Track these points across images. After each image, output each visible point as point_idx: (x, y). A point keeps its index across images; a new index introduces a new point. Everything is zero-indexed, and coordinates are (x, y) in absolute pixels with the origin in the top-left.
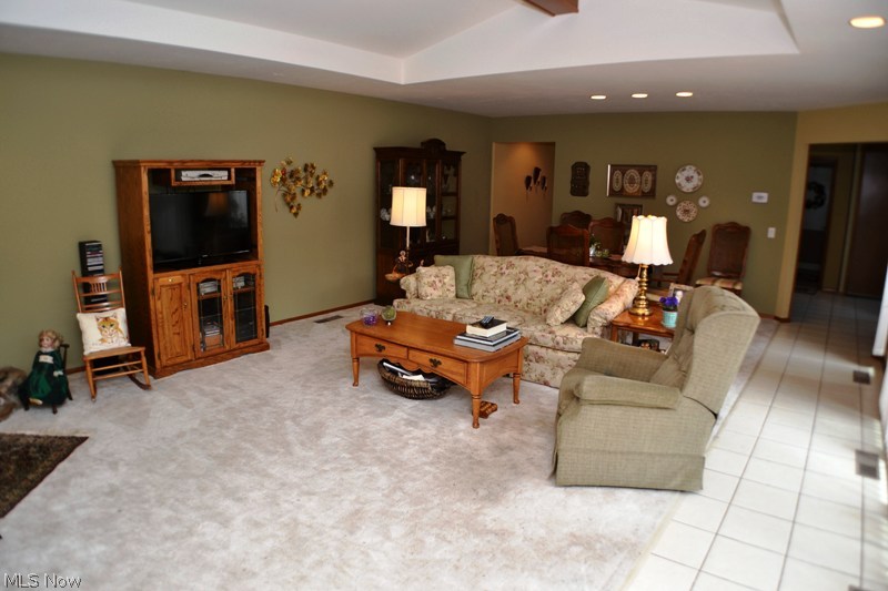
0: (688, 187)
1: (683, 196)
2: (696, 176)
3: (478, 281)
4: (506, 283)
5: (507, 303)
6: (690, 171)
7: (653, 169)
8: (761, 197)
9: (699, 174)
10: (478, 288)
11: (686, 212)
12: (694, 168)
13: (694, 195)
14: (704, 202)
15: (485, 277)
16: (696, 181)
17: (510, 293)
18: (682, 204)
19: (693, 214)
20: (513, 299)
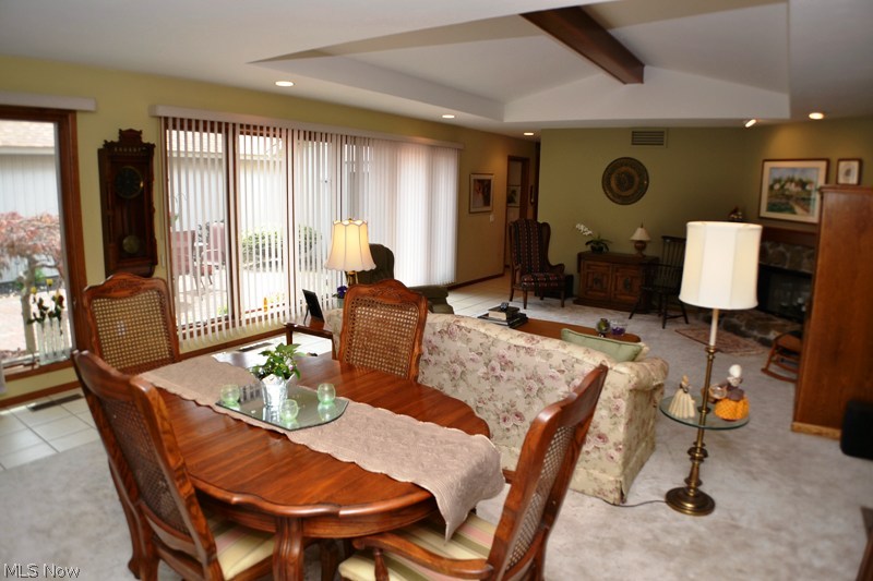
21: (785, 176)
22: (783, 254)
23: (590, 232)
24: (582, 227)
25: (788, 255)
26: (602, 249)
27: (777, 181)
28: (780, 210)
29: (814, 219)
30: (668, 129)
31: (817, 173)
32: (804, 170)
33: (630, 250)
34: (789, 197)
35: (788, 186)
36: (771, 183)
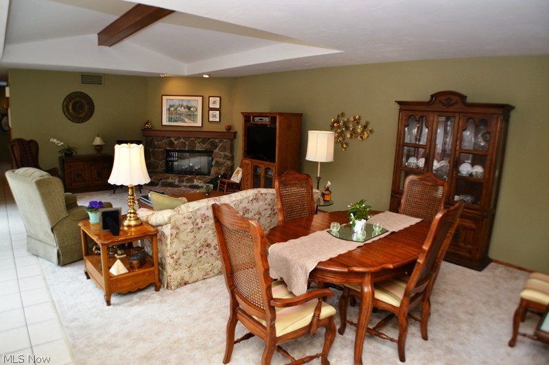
21: (177, 103)
22: (184, 143)
23: (62, 143)
24: (55, 141)
25: (187, 143)
26: (72, 153)
27: (171, 106)
28: (176, 121)
29: (199, 124)
30: (104, 74)
31: (197, 102)
32: (189, 101)
33: (92, 152)
34: (180, 114)
35: (179, 108)
36: (168, 107)
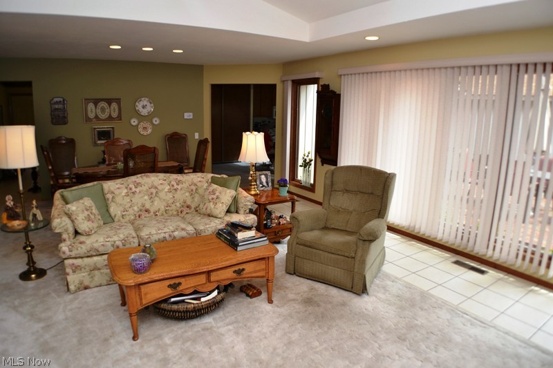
0: (144, 112)
1: (141, 118)
2: (148, 104)
3: (113, 204)
4: (141, 199)
5: (147, 215)
6: (145, 102)
7: (118, 101)
8: (188, 116)
9: (150, 103)
10: (115, 210)
11: (145, 128)
12: (147, 99)
13: (149, 118)
14: (156, 121)
15: (118, 199)
16: (150, 108)
17: (147, 206)
18: (142, 123)
19: (150, 131)
20: (152, 210)
